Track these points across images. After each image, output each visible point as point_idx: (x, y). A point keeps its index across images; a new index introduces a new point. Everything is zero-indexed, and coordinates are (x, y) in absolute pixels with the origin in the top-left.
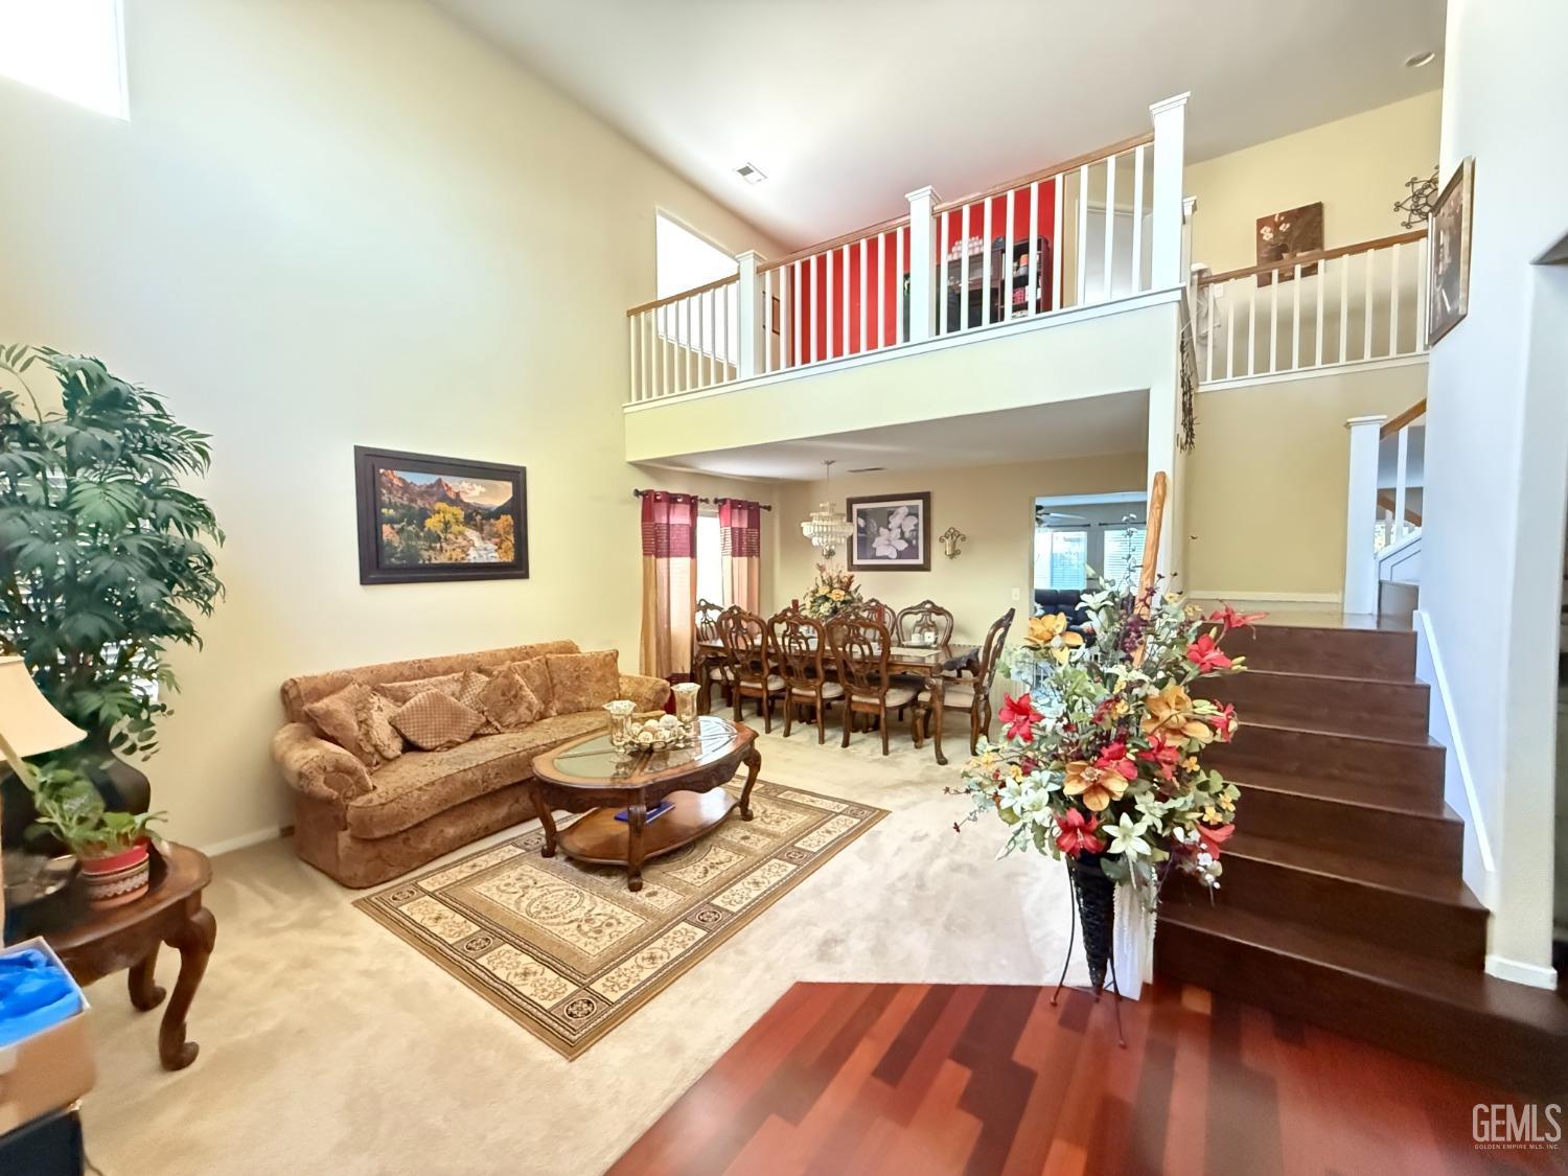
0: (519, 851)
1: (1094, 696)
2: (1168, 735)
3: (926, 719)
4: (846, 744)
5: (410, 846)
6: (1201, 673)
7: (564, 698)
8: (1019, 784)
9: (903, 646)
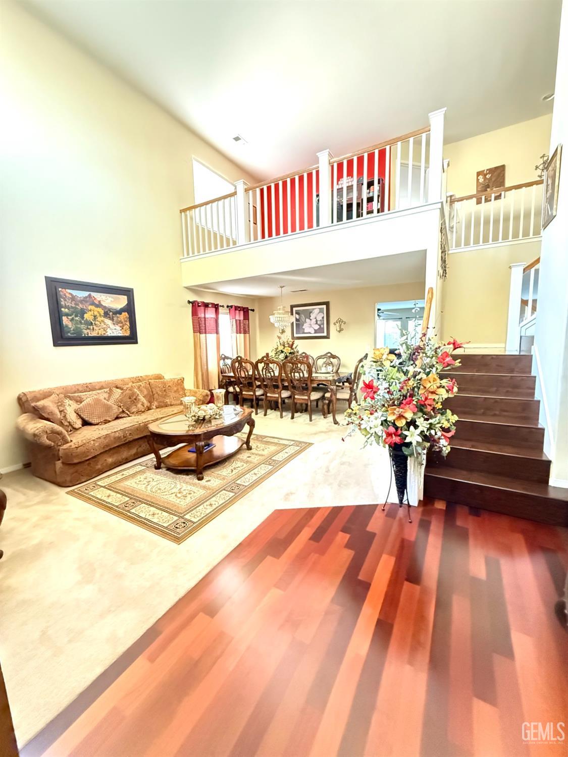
0: (144, 468)
1: (400, 379)
2: (430, 394)
3: (329, 405)
4: (293, 418)
5: (91, 467)
6: (443, 368)
7: (159, 400)
8: (369, 418)
9: (318, 373)
